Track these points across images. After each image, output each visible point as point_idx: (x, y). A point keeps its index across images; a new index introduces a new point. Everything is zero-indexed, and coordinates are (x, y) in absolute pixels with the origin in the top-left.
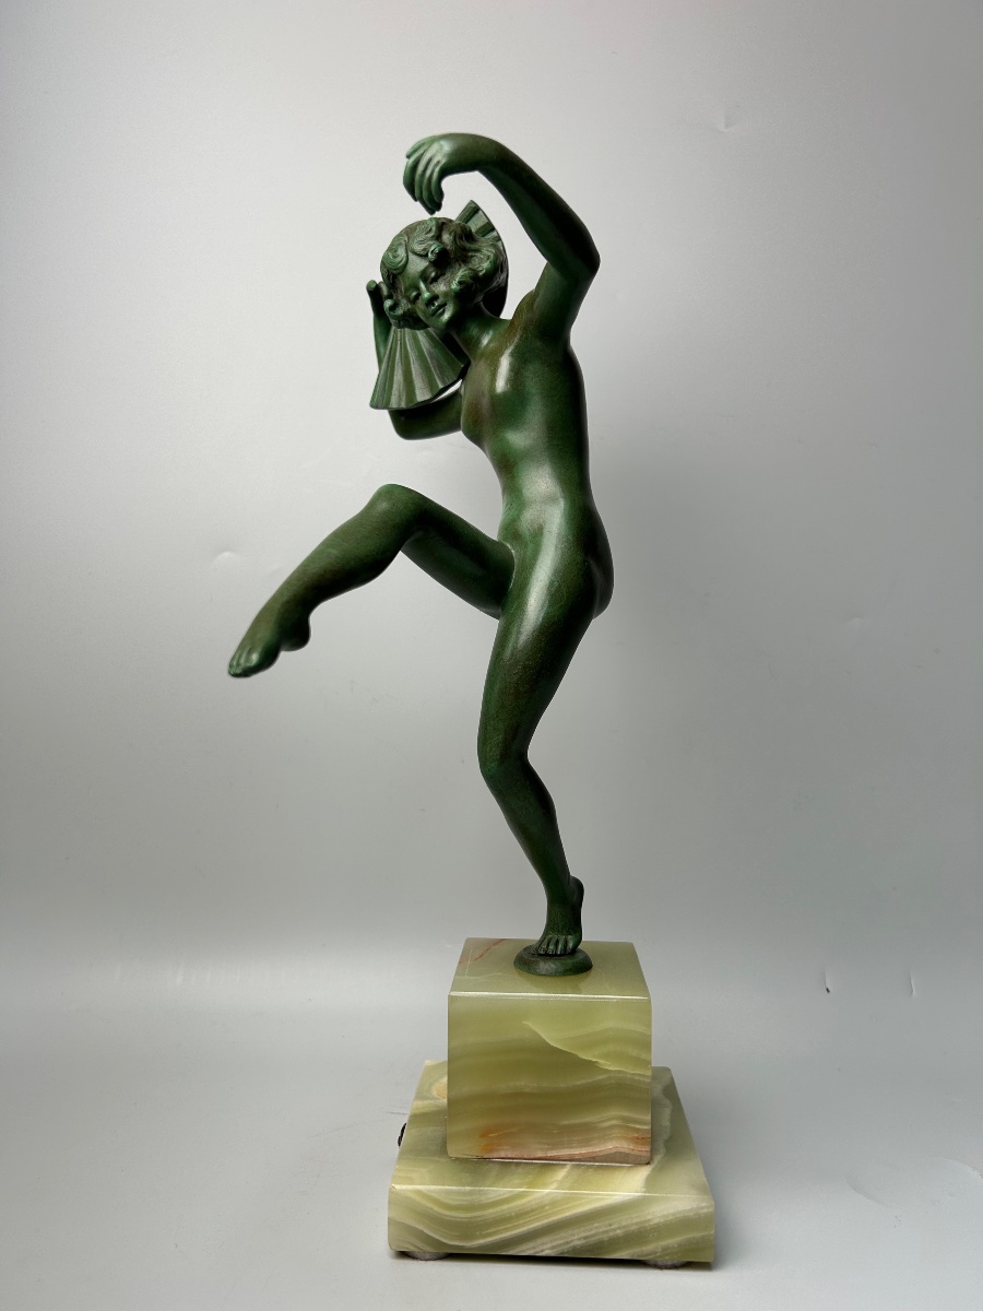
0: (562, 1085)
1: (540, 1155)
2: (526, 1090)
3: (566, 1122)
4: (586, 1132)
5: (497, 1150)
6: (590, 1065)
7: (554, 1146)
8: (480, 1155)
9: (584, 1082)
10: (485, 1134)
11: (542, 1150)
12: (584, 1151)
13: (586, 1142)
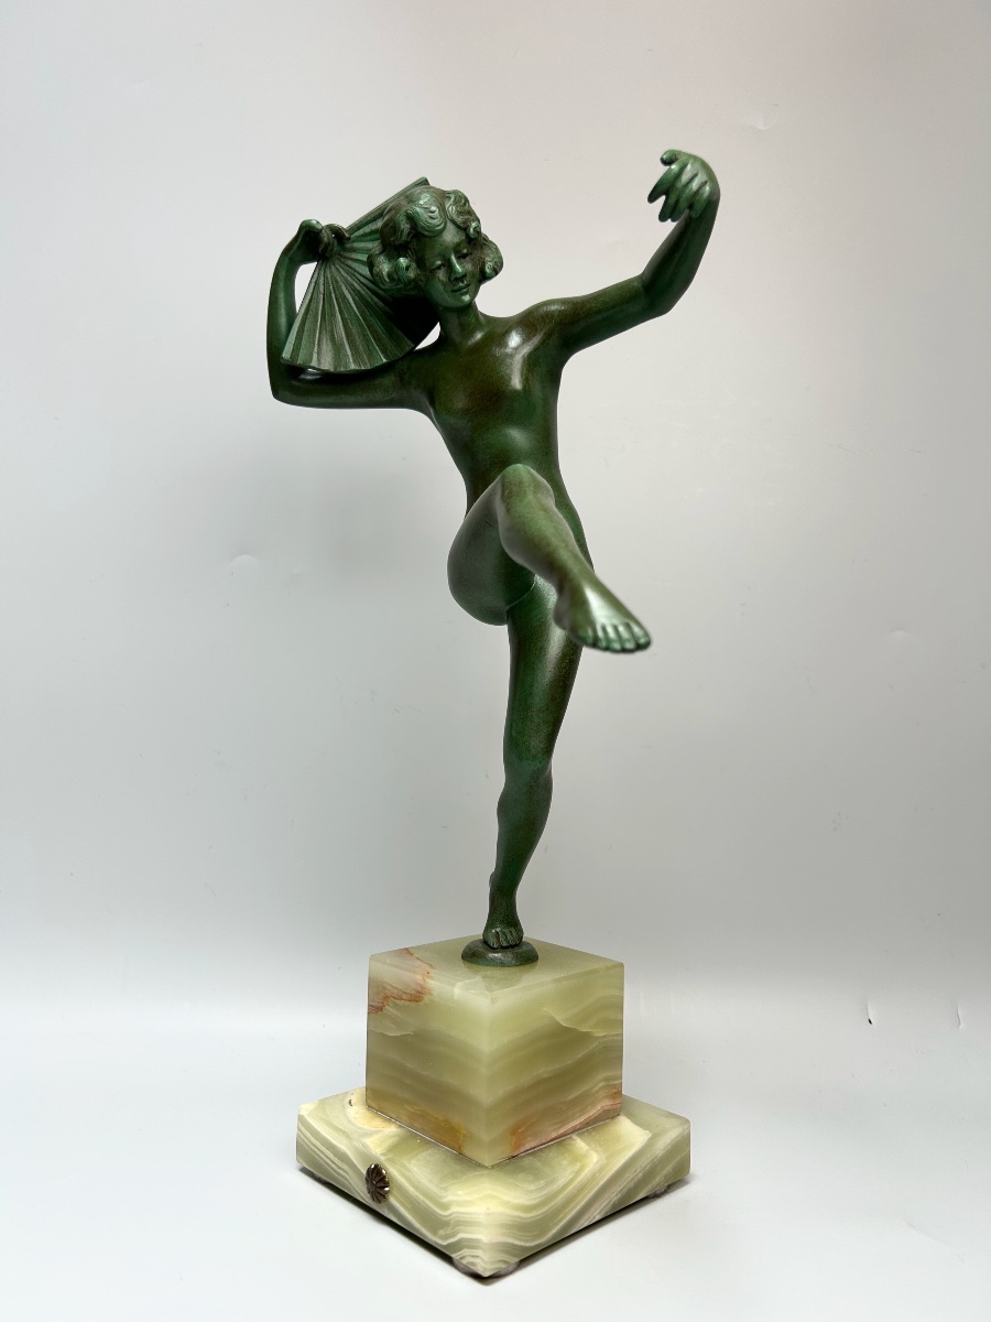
0: (570, 1062)
1: (554, 1135)
2: (545, 1076)
3: (570, 1097)
4: (582, 1101)
5: (523, 1144)
6: (586, 1036)
7: (564, 1123)
8: (510, 1155)
9: (583, 1053)
10: (514, 1131)
11: (555, 1130)
12: (582, 1119)
13: (583, 1111)
